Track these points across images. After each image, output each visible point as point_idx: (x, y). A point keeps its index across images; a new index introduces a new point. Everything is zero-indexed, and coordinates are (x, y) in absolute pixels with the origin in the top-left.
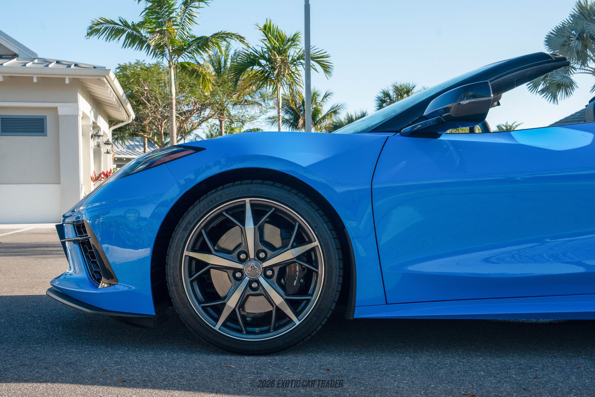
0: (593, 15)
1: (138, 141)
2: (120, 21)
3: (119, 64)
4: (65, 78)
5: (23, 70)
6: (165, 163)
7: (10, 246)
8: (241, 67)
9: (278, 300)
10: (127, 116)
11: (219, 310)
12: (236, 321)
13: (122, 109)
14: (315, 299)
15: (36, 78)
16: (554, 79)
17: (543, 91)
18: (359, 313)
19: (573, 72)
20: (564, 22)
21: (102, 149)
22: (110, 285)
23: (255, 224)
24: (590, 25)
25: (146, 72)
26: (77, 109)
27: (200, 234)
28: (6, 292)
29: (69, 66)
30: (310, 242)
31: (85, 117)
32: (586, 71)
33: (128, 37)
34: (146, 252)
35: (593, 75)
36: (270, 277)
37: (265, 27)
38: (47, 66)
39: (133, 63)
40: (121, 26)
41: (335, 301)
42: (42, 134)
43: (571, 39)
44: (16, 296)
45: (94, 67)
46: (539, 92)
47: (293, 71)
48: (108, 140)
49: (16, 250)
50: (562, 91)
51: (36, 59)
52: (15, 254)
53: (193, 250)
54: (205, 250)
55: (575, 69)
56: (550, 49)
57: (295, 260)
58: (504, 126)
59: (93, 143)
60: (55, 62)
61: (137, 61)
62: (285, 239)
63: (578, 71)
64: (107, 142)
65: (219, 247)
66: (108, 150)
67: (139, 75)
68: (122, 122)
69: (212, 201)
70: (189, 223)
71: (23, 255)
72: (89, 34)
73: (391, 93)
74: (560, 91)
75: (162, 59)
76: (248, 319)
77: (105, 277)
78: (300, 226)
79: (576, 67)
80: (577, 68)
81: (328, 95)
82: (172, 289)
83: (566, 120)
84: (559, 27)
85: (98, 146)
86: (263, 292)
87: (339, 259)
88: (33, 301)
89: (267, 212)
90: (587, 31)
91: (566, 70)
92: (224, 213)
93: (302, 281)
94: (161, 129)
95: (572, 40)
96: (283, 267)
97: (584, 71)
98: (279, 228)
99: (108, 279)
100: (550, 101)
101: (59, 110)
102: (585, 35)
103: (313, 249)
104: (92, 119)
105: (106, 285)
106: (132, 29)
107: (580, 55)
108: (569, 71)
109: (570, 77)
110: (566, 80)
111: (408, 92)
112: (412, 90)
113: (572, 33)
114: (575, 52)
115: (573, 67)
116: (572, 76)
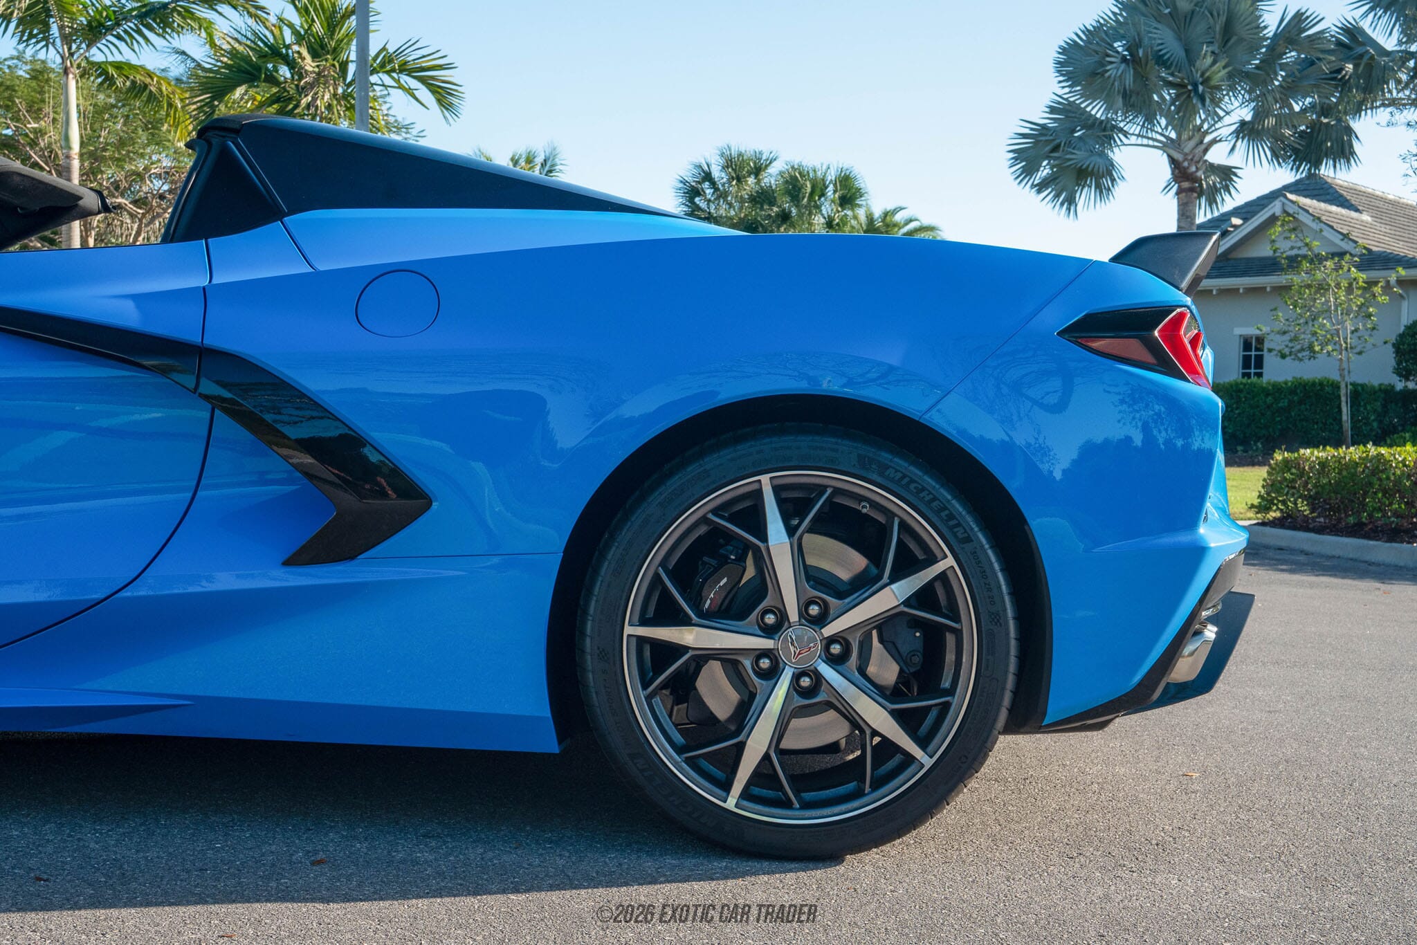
0: (1165, 4)
8: (220, 83)
16: (1068, 156)
17: (1041, 187)
19: (1121, 141)
24: (1156, 28)
25: (33, 83)
32: (1156, 144)
35: (1164, 151)
43: (1108, 59)
46: (1036, 187)
50: (1090, 187)
55: (1126, 134)
56: (1064, 82)
63: (1133, 139)
67: (12, 89)
73: (717, 173)
74: (1084, 186)
75: (45, 49)
79: (1130, 131)
80: (1133, 134)
84: (1090, 28)
90: (1146, 41)
91: (1105, 136)
95: (1111, 63)
97: (1151, 143)
100: (1060, 209)
102: (1141, 52)
107: (1131, 102)
108: (1111, 137)
109: (1110, 154)
110: (1099, 160)
111: (758, 170)
112: (767, 166)
113: (1112, 46)
114: (1119, 91)
115: (1121, 130)
116: (1116, 150)
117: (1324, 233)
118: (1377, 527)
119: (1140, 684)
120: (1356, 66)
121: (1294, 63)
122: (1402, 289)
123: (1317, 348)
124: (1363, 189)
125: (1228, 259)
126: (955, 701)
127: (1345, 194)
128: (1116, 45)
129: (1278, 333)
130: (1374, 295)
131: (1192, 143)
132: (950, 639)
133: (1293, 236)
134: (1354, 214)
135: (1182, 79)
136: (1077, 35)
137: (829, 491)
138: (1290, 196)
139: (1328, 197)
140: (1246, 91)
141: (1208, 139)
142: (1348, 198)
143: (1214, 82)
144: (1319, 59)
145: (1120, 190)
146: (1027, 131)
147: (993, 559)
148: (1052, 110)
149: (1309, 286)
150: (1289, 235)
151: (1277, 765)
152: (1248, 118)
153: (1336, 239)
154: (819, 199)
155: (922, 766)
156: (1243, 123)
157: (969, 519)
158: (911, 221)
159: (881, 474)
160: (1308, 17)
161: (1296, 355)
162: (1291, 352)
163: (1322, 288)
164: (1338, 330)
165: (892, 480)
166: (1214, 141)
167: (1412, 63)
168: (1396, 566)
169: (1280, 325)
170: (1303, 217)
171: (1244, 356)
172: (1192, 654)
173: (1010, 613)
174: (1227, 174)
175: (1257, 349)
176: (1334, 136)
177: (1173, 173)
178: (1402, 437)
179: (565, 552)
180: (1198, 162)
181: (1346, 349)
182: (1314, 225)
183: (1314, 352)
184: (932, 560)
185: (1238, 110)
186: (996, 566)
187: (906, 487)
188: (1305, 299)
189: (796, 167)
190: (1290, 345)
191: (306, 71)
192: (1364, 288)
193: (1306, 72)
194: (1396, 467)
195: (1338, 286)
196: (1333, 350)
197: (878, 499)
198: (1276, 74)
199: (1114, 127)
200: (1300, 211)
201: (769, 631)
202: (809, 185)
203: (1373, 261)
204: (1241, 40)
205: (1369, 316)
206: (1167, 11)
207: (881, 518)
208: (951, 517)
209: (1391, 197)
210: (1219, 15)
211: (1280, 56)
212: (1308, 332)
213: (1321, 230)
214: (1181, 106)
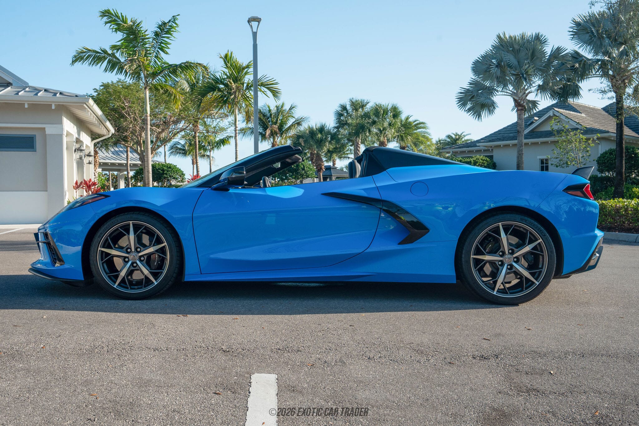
1: (122, 148)
2: (102, 50)
3: (103, 83)
4: (51, 104)
5: (16, 98)
6: (90, 203)
7: (5, 243)
8: (203, 92)
9: (146, 272)
10: (107, 131)
11: (117, 277)
12: (125, 283)
13: (102, 126)
14: (165, 271)
15: (27, 104)
16: (478, 100)
17: (469, 110)
18: (188, 278)
19: (496, 93)
20: (487, 51)
21: (85, 161)
22: (61, 265)
23: (135, 233)
24: (507, 55)
25: (126, 90)
26: (62, 129)
27: (107, 240)
28: (4, 273)
29: (55, 94)
30: (163, 243)
31: (68, 134)
32: (508, 94)
33: (109, 62)
34: (79, 248)
35: (512, 97)
36: (143, 261)
37: (226, 56)
38: (36, 94)
39: (115, 81)
40: (102, 53)
41: (175, 273)
42: (32, 150)
43: (491, 66)
44: (11, 275)
45: (76, 96)
46: (466, 111)
47: (247, 95)
48: (90, 152)
49: (10, 246)
50: (486, 110)
51: (27, 87)
52: (9, 249)
53: (103, 247)
54: (109, 247)
55: (497, 91)
56: (475, 74)
57: (155, 252)
58: (454, 134)
59: (76, 156)
60: (44, 90)
61: (119, 79)
62: (151, 241)
63: (500, 93)
64: (88, 154)
65: (118, 245)
66: (89, 161)
67: (120, 92)
68: (104, 135)
69: (113, 223)
70: (101, 234)
71: (15, 250)
72: (74, 62)
73: (348, 107)
74: (484, 110)
76: (134, 282)
77: (58, 261)
78: (157, 235)
79: (499, 90)
81: (293, 108)
82: (93, 267)
83: (499, 133)
84: (483, 55)
85: (81, 158)
86: (139, 268)
87: (177, 252)
88: (22, 278)
89: (141, 228)
90: (504, 60)
91: (490, 92)
92: (119, 229)
93: (159, 262)
94: (141, 139)
95: (492, 68)
96: (149, 255)
97: (506, 94)
98: (148, 235)
99: (60, 262)
100: (476, 118)
101: (46, 130)
102: (502, 64)
103: (164, 247)
104: (76, 135)
105: (59, 265)
106: (112, 56)
107: (500, 80)
108: (492, 92)
109: (492, 98)
110: (488, 100)
111: (363, 106)
112: (366, 105)
113: (492, 62)
114: (495, 77)
115: (495, 90)
116: (494, 97)
117: (570, 122)
118: (603, 227)
119: (583, 266)
120: (579, 65)
121: (557, 65)
122: (599, 141)
123: (569, 163)
124: (581, 104)
125: (534, 132)
126: (543, 270)
127: (575, 106)
128: (493, 61)
129: (554, 158)
130: (589, 144)
131: (521, 94)
132: (541, 257)
133: (559, 124)
134: (579, 114)
135: (518, 73)
136: (479, 58)
137: (514, 226)
138: (556, 109)
139: (569, 108)
140: (540, 75)
141: (527, 92)
142: (576, 108)
143: (529, 73)
144: (566, 63)
145: (497, 111)
146: (462, 91)
147: (550, 239)
148: (471, 84)
149: (565, 141)
150: (557, 124)
151: (605, 288)
152: (541, 84)
153: (574, 124)
154: (386, 115)
155: (536, 284)
156: (539, 86)
157: (545, 231)
158: (416, 121)
159: (525, 222)
160: (562, 49)
161: (561, 166)
162: (559, 165)
163: (570, 142)
164: (576, 157)
165: (528, 223)
166: (530, 93)
167: (600, 63)
168: (611, 239)
169: (555, 156)
170: (562, 117)
171: (541, 166)
172: (594, 259)
173: (554, 251)
174: (534, 103)
175: (546, 164)
176: (572, 88)
177: (515, 104)
178: (601, 194)
179: (458, 240)
180: (524, 100)
181: (580, 163)
182: (566, 120)
183: (568, 165)
184: (537, 240)
185: (538, 81)
186: (551, 241)
187: (531, 224)
188: (564, 146)
189: (378, 104)
190: (559, 162)
191: (233, 88)
192: (586, 142)
193: (561, 67)
194: (609, 207)
195: (576, 141)
196: (575, 164)
197: (525, 227)
198: (551, 69)
199: (493, 89)
200: (561, 115)
201: (501, 256)
202: (382, 111)
203: (589, 131)
204: (538, 58)
205: (588, 151)
206: (511, 49)
207: (525, 231)
208: (541, 231)
209: (591, 107)
210: (530, 50)
211: (552, 63)
212: (565, 157)
213: (569, 122)
214: (518, 82)
